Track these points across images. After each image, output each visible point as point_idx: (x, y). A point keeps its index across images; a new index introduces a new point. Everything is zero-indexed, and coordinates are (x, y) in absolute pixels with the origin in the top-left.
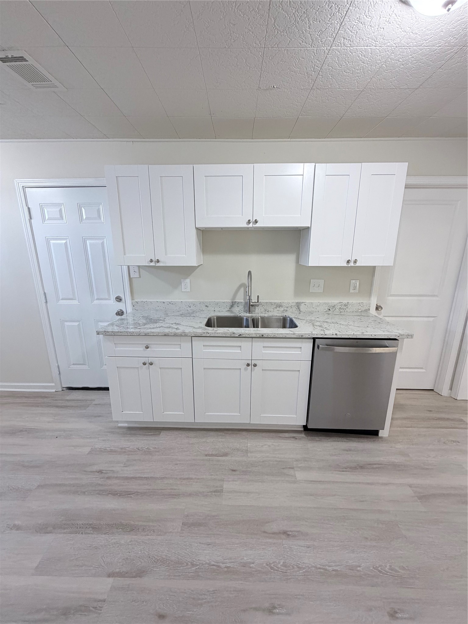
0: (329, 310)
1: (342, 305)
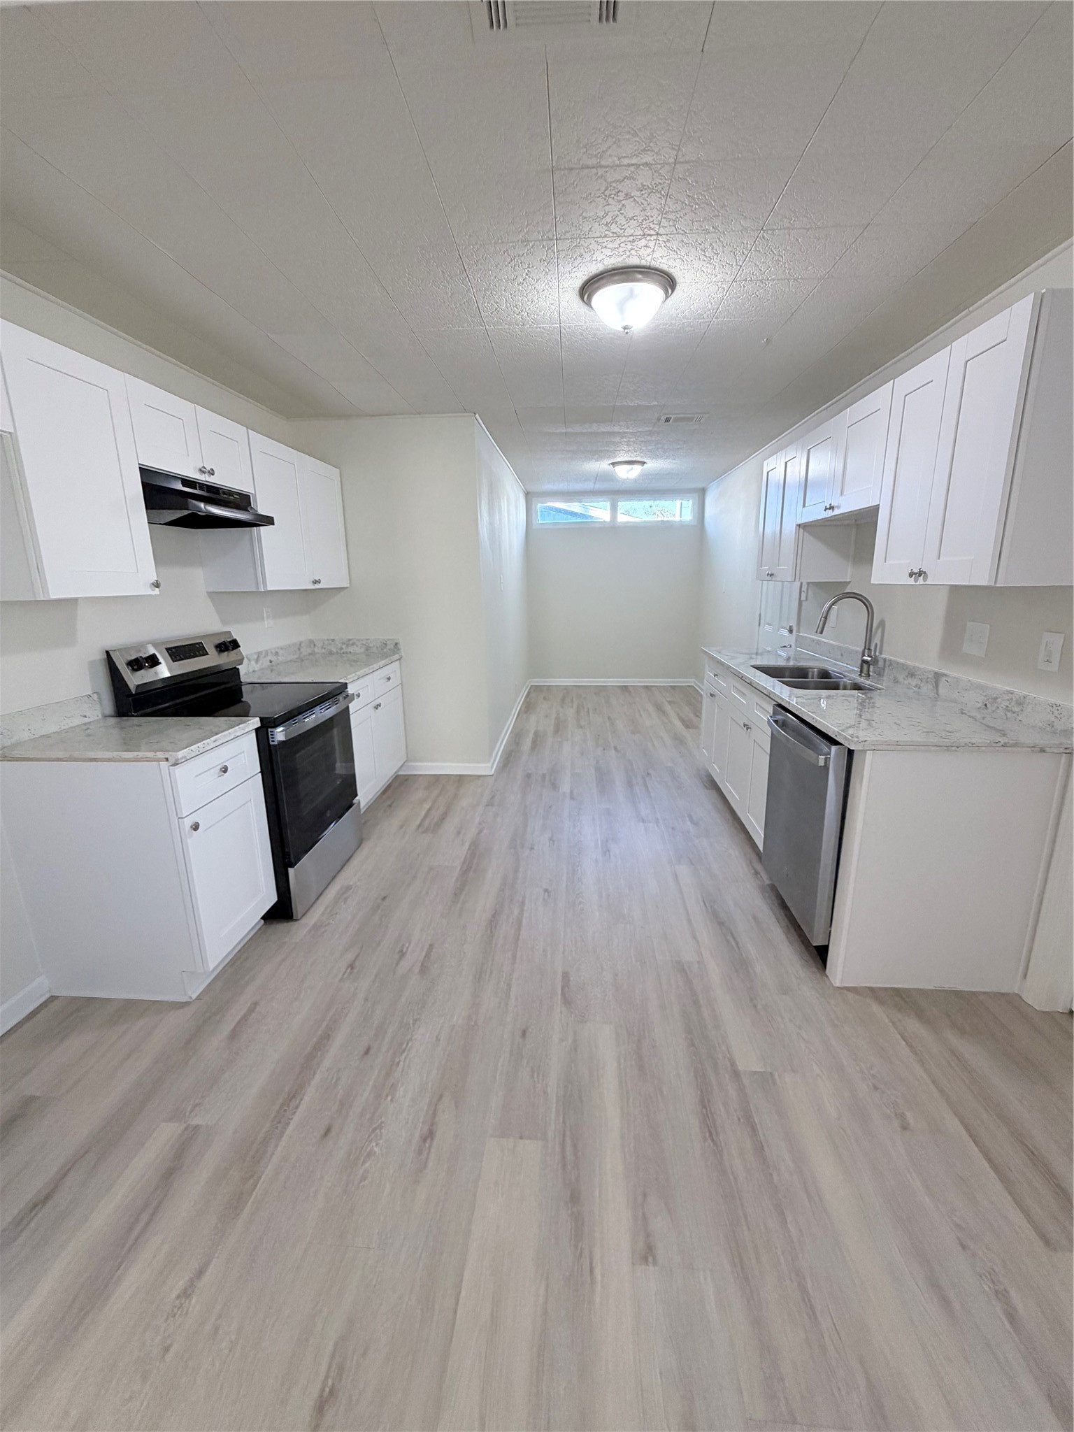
0: (986, 705)
1: (1012, 699)
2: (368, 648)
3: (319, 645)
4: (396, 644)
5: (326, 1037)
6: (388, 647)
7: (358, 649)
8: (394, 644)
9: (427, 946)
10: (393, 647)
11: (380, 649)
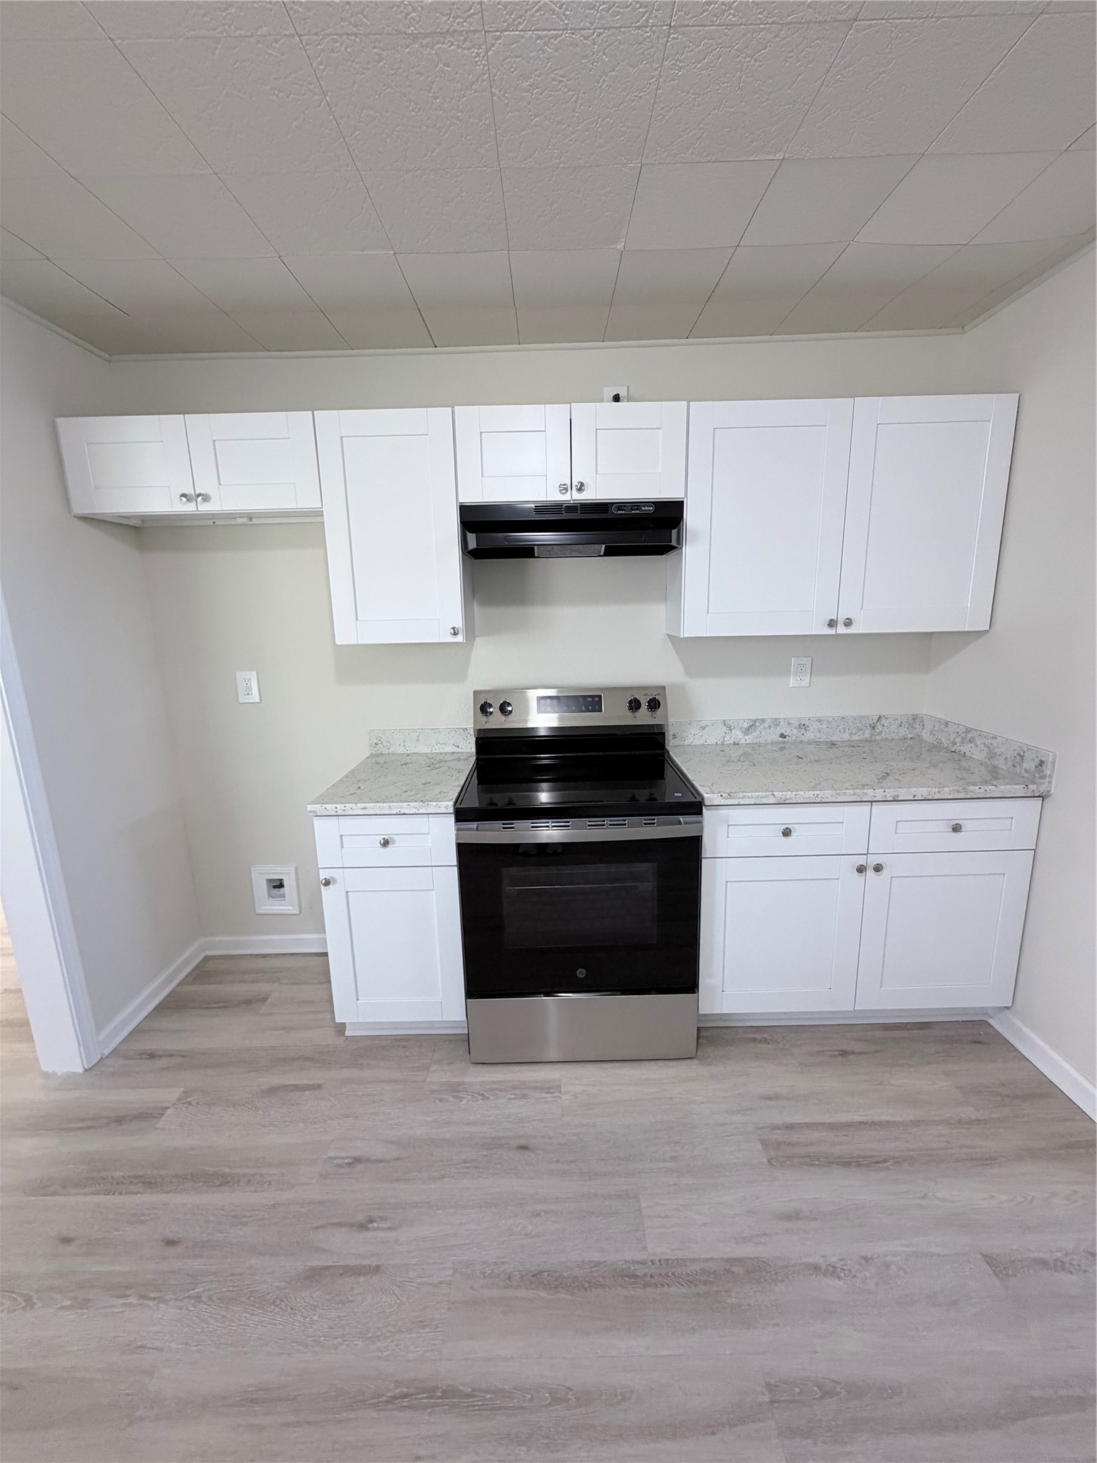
2: (992, 755)
3: (929, 727)
4: (1041, 763)
5: (224, 1181)
6: (1025, 765)
7: (979, 754)
8: (1037, 761)
9: (373, 1262)
10: (1033, 769)
11: (1010, 764)
